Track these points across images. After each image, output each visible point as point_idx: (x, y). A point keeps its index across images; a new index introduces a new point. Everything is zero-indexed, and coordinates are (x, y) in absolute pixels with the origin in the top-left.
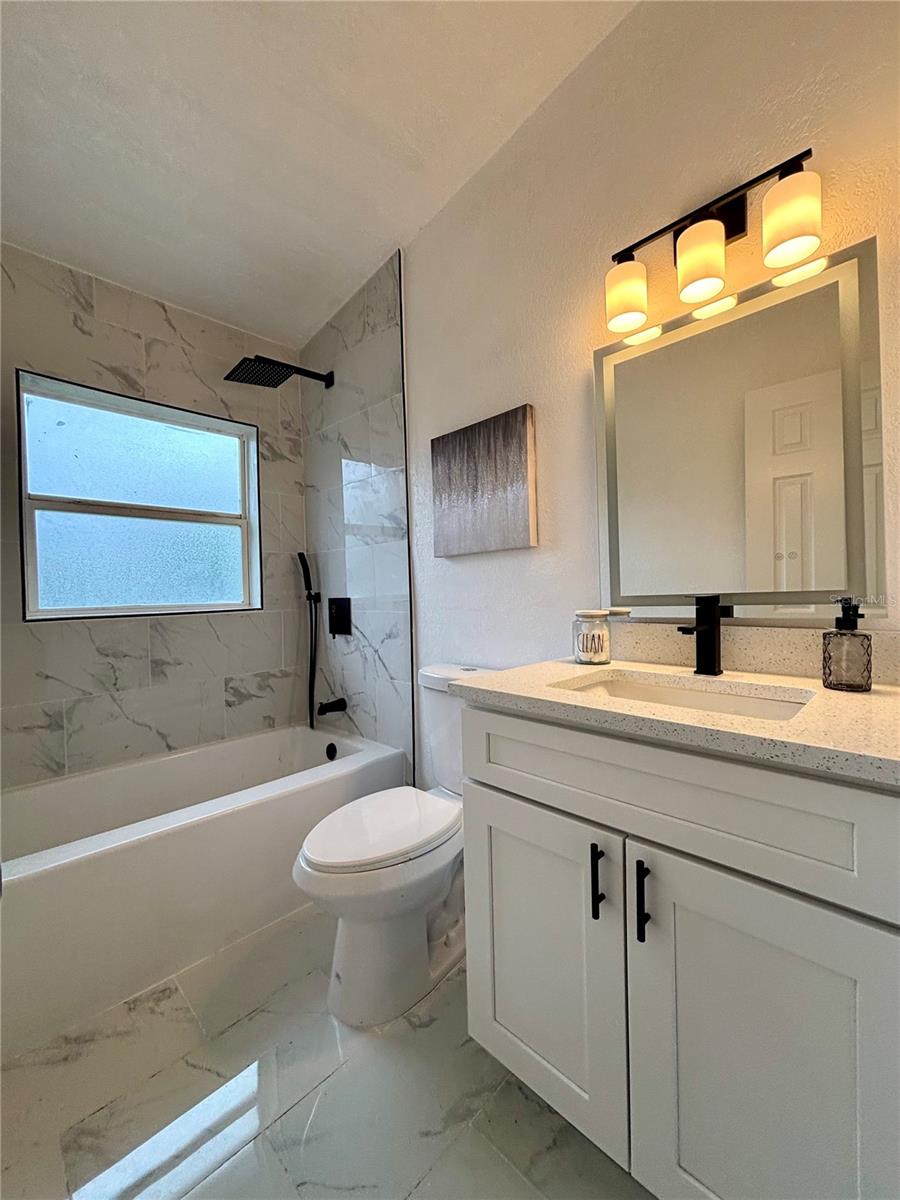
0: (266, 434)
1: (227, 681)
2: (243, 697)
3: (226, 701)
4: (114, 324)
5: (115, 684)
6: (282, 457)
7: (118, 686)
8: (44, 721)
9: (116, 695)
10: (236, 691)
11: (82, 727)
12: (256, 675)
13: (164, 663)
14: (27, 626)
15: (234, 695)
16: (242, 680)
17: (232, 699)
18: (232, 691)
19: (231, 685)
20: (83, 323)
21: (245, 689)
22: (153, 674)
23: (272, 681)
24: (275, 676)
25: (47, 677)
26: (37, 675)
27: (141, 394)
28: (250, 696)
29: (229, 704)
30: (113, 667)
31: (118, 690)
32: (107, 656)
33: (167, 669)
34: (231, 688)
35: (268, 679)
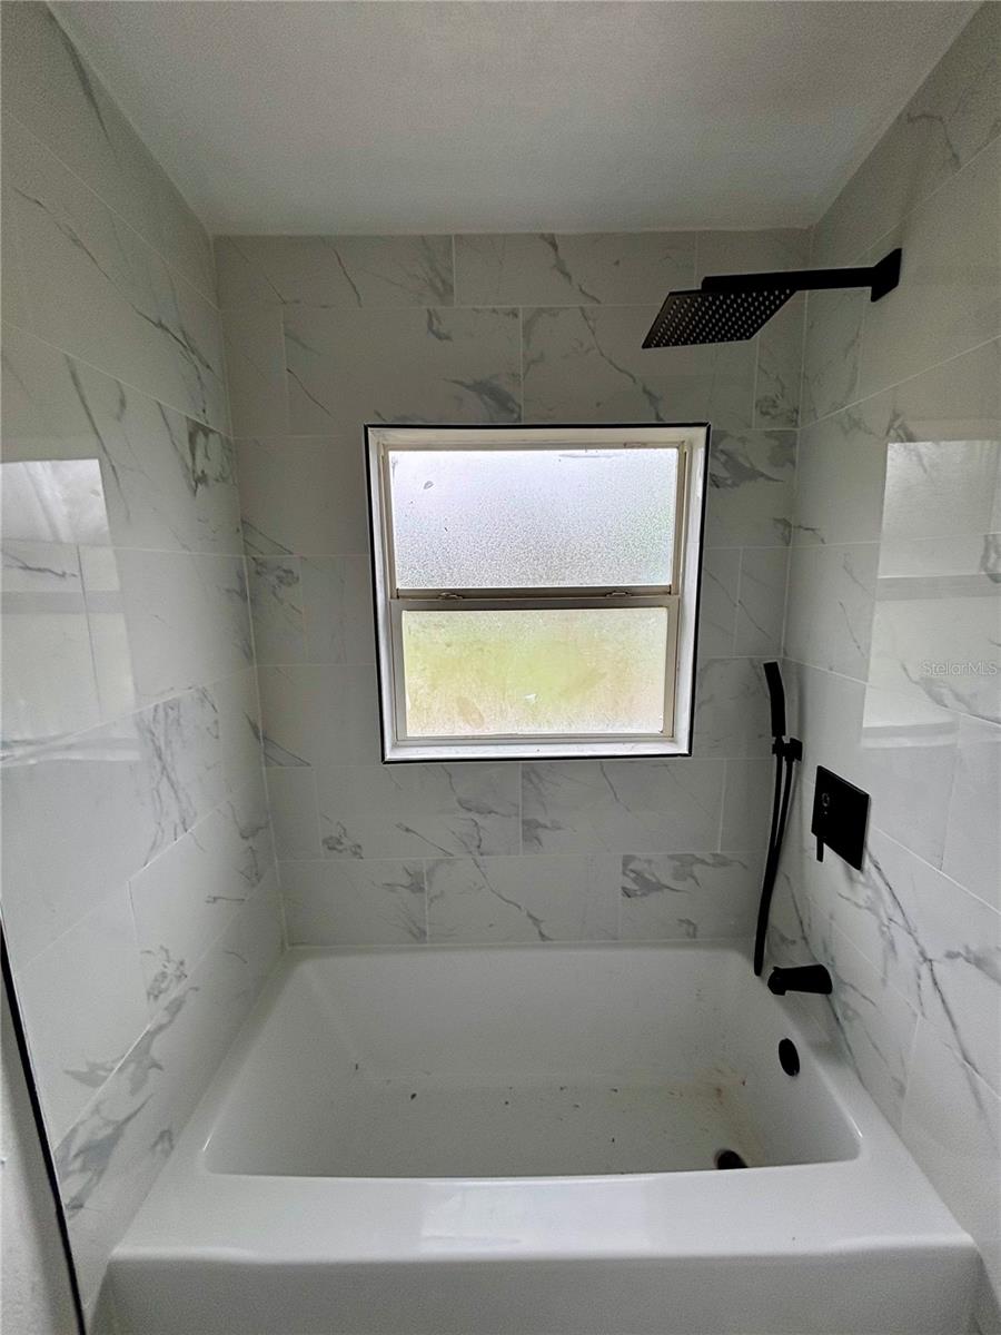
0: (723, 435)
1: (627, 860)
2: (648, 886)
3: (624, 888)
4: (480, 307)
5: (479, 847)
6: (754, 475)
7: (481, 850)
8: (406, 880)
9: (479, 858)
10: (639, 877)
11: (442, 892)
12: (672, 857)
13: (539, 825)
14: (386, 769)
15: (634, 880)
16: (649, 862)
17: (632, 886)
18: (632, 875)
19: (631, 866)
20: (440, 323)
21: (653, 875)
22: (525, 840)
23: (697, 869)
24: (703, 862)
25: (407, 830)
26: (398, 826)
27: (515, 416)
28: (660, 887)
29: (627, 893)
30: (476, 824)
31: (482, 854)
32: (470, 810)
33: (543, 834)
34: (632, 871)
35: (692, 864)
